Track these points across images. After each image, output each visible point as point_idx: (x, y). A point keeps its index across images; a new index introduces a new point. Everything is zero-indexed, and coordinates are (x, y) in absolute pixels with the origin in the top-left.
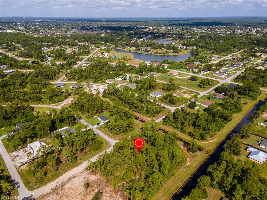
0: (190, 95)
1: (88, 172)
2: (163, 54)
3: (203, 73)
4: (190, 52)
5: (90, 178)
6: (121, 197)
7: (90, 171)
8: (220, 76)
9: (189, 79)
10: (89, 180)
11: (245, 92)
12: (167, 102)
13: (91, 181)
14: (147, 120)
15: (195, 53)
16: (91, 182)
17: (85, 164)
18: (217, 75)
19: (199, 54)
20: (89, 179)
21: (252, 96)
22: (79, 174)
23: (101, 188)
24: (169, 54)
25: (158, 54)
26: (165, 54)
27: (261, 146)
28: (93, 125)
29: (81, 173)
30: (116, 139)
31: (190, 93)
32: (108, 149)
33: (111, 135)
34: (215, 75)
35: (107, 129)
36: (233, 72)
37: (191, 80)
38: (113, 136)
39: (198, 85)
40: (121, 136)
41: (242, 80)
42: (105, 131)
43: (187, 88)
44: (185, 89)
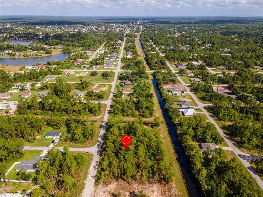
0: (106, 88)
1: (101, 186)
2: (35, 56)
3: (95, 68)
4: (61, 51)
5: (108, 189)
6: (150, 184)
7: (102, 184)
8: (110, 68)
9: (90, 75)
10: (110, 192)
11: (141, 75)
12: (96, 99)
13: (113, 191)
14: (96, 119)
15: (67, 51)
16: (115, 191)
17: (90, 182)
18: (108, 67)
19: (71, 52)
20: (110, 190)
21: (146, 77)
22: (94, 193)
23: (129, 189)
24: (42, 55)
25: (28, 56)
26: (37, 56)
27: (182, 106)
28: (47, 146)
29: (95, 191)
30: (90, 147)
31: (104, 86)
32: (93, 158)
33: (80, 145)
34: (106, 67)
35: (69, 142)
36: (115, 63)
37: (92, 76)
38: (83, 145)
39: (102, 78)
40: (91, 142)
41: (129, 67)
42: (68, 145)
43: (97, 82)
44: (96, 84)
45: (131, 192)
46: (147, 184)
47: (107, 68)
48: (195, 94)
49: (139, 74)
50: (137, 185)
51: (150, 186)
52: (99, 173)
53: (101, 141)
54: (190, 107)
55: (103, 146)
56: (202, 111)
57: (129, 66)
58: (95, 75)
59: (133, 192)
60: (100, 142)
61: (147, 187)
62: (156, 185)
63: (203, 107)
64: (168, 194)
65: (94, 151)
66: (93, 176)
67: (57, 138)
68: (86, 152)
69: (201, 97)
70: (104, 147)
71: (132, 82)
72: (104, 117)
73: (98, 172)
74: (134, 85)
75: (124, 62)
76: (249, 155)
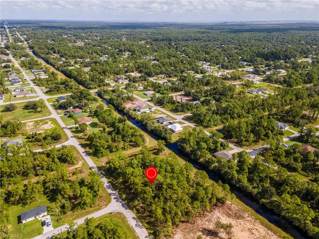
0: (49, 124)
8: (28, 96)
11: (86, 98)
14: (78, 168)
21: (94, 100)
23: (197, 229)
27: (164, 123)
28: (39, 234)
30: (106, 205)
31: (43, 122)
32: (124, 215)
33: (91, 209)
34: (20, 96)
35: (69, 213)
36: (29, 88)
37: (7, 112)
38: (95, 207)
39: (28, 112)
40: (101, 198)
41: (58, 91)
42: (74, 217)
43: (26, 120)
44: (28, 122)
45: (201, 230)
46: (208, 214)
47: (22, 97)
48: (162, 107)
49: (84, 97)
50: (200, 219)
51: (212, 215)
52: (150, 230)
53: (114, 192)
54: (171, 122)
55: (122, 197)
56: (185, 124)
57: (58, 89)
58: (11, 111)
59: (203, 228)
60: (114, 194)
61: (210, 216)
62: (216, 211)
63: (182, 119)
64: (232, 213)
65: (118, 208)
66: (147, 236)
67: (45, 216)
68: (109, 214)
69: (170, 109)
70: (124, 198)
71: (81, 109)
72: (87, 162)
73: (147, 229)
74: (86, 112)
75: (42, 85)
76: (252, 151)
